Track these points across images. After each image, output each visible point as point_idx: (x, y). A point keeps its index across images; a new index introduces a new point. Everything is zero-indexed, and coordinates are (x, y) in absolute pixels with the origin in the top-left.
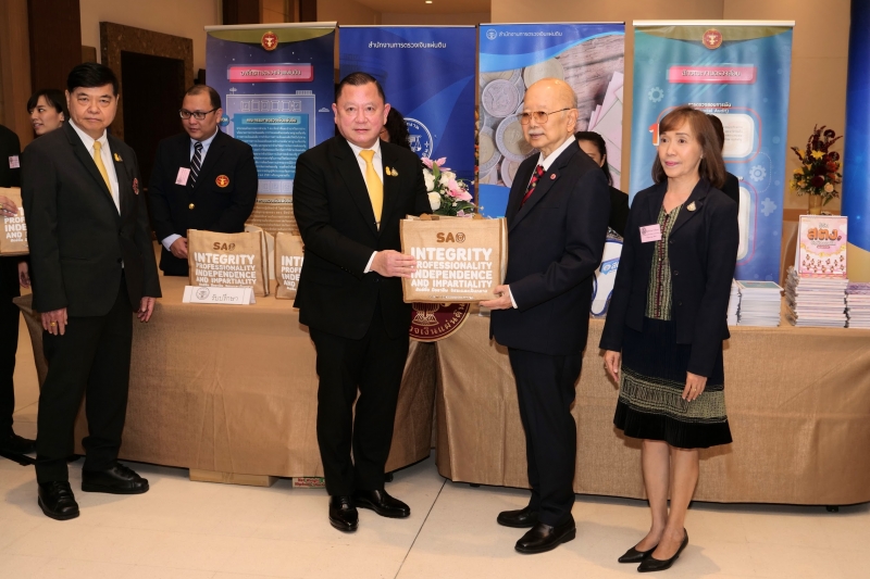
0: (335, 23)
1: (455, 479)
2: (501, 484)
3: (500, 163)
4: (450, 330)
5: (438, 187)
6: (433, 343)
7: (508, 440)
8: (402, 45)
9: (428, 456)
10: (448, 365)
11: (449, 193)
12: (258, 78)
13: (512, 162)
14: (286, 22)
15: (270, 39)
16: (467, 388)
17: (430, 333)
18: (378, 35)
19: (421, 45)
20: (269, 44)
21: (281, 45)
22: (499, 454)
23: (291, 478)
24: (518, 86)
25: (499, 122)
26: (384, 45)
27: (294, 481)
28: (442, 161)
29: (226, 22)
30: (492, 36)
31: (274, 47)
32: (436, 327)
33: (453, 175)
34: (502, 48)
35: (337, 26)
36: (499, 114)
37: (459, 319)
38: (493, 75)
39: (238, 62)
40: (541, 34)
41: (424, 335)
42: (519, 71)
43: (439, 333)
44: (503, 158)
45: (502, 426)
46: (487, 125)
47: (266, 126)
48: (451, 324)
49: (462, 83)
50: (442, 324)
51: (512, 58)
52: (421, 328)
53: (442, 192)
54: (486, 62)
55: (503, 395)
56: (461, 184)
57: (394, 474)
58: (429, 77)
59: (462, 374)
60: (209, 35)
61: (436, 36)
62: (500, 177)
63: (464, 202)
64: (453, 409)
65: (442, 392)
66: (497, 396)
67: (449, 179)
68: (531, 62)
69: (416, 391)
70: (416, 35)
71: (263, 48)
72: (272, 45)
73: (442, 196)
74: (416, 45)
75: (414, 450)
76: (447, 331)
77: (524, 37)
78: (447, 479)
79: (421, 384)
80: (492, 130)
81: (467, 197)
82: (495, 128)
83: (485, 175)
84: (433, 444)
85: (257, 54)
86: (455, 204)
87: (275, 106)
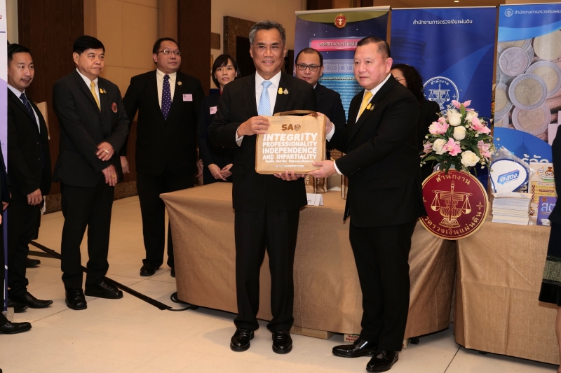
0: (389, 7)
1: (467, 347)
2: (504, 353)
3: (511, 111)
4: (468, 232)
5: (463, 123)
6: (455, 241)
7: (511, 319)
8: (438, 22)
9: (447, 328)
10: (466, 258)
11: (472, 127)
12: (332, 48)
13: (521, 110)
14: (351, 7)
15: (340, 20)
16: (480, 277)
17: (453, 233)
18: (420, 15)
19: (453, 22)
20: (340, 23)
21: (349, 24)
22: (504, 330)
23: (343, 334)
24: (528, 52)
25: (512, 80)
26: (425, 22)
27: (346, 336)
28: (468, 103)
29: (308, 9)
30: (509, 14)
31: (344, 26)
32: (458, 229)
33: (476, 114)
34: (516, 23)
35: (390, 9)
36: (512, 74)
37: (476, 224)
38: (508, 43)
39: (317, 37)
40: (549, 11)
41: (448, 234)
42: (529, 41)
43: (460, 234)
44: (514, 107)
45: (507, 308)
46: (502, 82)
47: (335, 82)
48: (470, 227)
49: (484, 50)
50: (463, 226)
51: (524, 31)
52: (446, 229)
53: (467, 126)
54: (503, 33)
55: (508, 284)
56: (482, 121)
57: (420, 339)
58: (458, 46)
59: (477, 266)
60: (298, 17)
61: (465, 15)
62: (510, 122)
63: (484, 135)
64: (468, 293)
65: (460, 279)
66: (504, 285)
67: (472, 116)
68: (539, 34)
69: (440, 277)
70: (450, 14)
71: (335, 26)
72: (342, 24)
73: (467, 129)
74: (449, 22)
75: (437, 322)
76: (466, 232)
77: (535, 15)
78: (461, 347)
79: (445, 272)
80: (506, 86)
81: (487, 130)
82: (508, 84)
83: (499, 120)
84: (452, 320)
85: (332, 31)
86: (477, 136)
87: (342, 68)
